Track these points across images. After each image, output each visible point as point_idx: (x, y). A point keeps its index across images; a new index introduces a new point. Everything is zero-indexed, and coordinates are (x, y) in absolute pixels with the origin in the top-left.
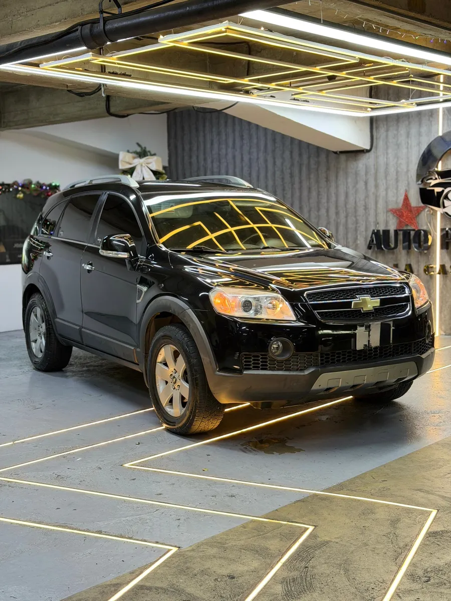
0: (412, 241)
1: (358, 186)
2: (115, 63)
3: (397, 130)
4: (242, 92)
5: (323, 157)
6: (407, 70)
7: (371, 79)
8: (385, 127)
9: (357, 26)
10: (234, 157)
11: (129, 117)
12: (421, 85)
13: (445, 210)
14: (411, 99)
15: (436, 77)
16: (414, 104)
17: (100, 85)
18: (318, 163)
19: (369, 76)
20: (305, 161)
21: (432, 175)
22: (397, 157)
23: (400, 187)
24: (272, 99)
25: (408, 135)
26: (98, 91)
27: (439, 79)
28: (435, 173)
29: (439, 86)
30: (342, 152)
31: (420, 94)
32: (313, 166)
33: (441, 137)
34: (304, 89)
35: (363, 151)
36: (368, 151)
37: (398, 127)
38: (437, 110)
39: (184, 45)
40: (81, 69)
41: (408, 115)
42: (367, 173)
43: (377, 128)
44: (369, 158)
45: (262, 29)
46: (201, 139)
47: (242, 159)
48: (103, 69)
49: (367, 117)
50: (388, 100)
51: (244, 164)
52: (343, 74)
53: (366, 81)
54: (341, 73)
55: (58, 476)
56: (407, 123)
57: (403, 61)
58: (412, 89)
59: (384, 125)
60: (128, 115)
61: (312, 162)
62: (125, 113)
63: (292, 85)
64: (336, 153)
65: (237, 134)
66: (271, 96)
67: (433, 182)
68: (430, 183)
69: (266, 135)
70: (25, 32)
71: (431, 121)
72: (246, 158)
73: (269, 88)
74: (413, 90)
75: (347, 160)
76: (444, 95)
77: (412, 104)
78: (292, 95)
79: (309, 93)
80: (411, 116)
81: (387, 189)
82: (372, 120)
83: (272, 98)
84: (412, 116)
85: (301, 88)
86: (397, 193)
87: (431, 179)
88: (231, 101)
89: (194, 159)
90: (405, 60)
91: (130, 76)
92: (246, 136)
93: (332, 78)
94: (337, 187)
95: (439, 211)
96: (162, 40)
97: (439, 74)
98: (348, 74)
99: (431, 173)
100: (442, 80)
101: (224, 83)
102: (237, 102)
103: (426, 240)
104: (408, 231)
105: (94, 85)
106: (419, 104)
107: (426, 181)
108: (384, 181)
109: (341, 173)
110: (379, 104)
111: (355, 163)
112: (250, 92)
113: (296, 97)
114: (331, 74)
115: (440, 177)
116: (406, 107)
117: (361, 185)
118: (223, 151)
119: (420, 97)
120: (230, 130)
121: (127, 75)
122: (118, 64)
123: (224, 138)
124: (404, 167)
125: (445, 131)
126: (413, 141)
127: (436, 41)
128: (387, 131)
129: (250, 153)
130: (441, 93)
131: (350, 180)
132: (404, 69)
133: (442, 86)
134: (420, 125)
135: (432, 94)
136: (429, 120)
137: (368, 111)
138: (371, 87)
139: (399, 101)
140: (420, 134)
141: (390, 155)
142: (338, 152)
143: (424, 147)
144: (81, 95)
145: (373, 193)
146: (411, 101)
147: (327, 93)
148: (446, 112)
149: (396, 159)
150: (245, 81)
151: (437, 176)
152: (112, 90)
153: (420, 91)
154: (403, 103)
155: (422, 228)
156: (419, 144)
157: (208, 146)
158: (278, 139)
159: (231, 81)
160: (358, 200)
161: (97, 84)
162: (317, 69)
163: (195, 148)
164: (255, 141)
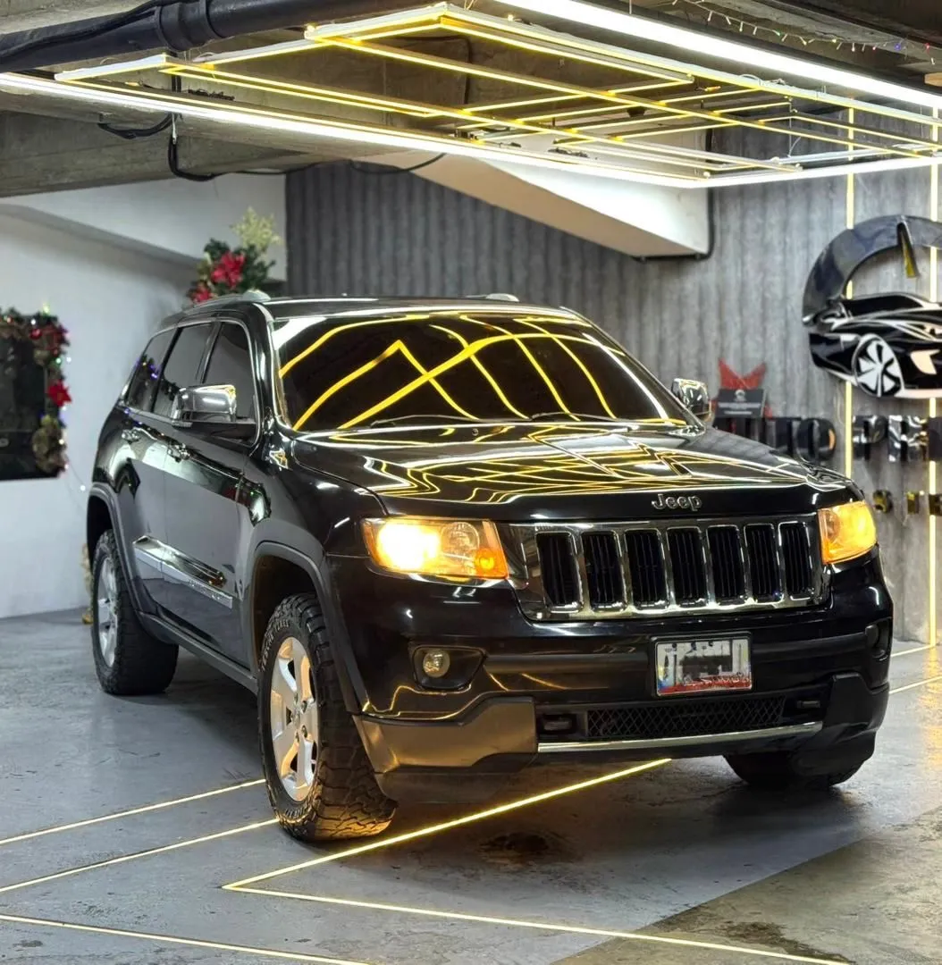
0: (796, 443)
1: (684, 328)
2: (210, 75)
3: (763, 215)
4: (453, 135)
5: (612, 267)
6: (787, 100)
7: (715, 115)
8: (739, 207)
9: (692, 17)
10: (426, 264)
11: (218, 179)
12: (810, 129)
13: (862, 379)
14: (792, 155)
15: (840, 115)
16: (798, 165)
17: (169, 115)
18: (601, 279)
19: (711, 109)
20: (575, 275)
21: (835, 308)
22: (762, 269)
23: (769, 333)
24: (515, 150)
25: (785, 226)
26: (166, 127)
27: (847, 116)
28: (840, 304)
29: (846, 132)
30: (650, 259)
31: (809, 147)
32: (591, 285)
33: (852, 231)
34: (579, 132)
35: (694, 258)
36: (704, 257)
37: (764, 209)
38: (843, 179)
39: (355, 44)
40: (136, 84)
41: (784, 187)
42: (701, 302)
43: (723, 211)
44: (706, 270)
45: (511, 18)
46: (358, 227)
47: (443, 269)
48: (175, 85)
49: (701, 189)
50: (743, 156)
51: (447, 281)
52: (661, 105)
53: (705, 119)
54: (657, 103)
55: (90, 907)
56: (782, 202)
57: (779, 83)
58: (793, 136)
59: (736, 206)
60: (213, 176)
61: (590, 275)
62: (209, 170)
63: (557, 124)
64: (638, 259)
65: (434, 216)
66: (514, 145)
67: (837, 323)
68: (831, 324)
69: (493, 221)
70: (36, 12)
71: (831, 201)
72: (451, 267)
73: (508, 129)
74: (795, 137)
75: (660, 277)
76: (855, 148)
77: (794, 164)
78: (555, 143)
79: (590, 141)
80: (790, 188)
81: (742, 335)
82: (712, 194)
83: (514, 148)
84: (793, 189)
85: (575, 130)
86: (764, 342)
87: (833, 316)
88: (430, 152)
89: (342, 266)
90: (782, 81)
91: (231, 99)
92: (451, 220)
93: (636, 113)
94: (641, 328)
95: (850, 381)
96: (312, 34)
97: (848, 108)
98: (669, 105)
99: (831, 305)
100: (851, 120)
101: (422, 118)
102: (442, 155)
103: (825, 440)
104: (788, 421)
105: (157, 114)
106: (806, 166)
107: (822, 320)
108: (738, 319)
109: (650, 301)
110: (727, 163)
111: (676, 280)
112: (469, 134)
113: (562, 146)
114: (635, 104)
115: (850, 313)
116: (782, 170)
117: (691, 326)
118: (404, 252)
119: (808, 152)
120: (418, 207)
121: (226, 98)
122: (218, 77)
123: (404, 224)
124: (778, 290)
125: (859, 221)
126: (796, 240)
127: (846, 46)
128: (743, 217)
129: (460, 256)
130: (851, 145)
131: (666, 316)
132: (781, 98)
133: (851, 130)
134: (809, 208)
135: (833, 148)
136: (827, 197)
137: (705, 177)
138: (710, 130)
139: (765, 158)
140: (808, 225)
141: (749, 267)
142: (643, 259)
143: (817, 251)
144: (127, 134)
145: (716, 343)
146: (791, 159)
147: (625, 140)
148: (861, 181)
149: (761, 275)
150: (465, 113)
151: (844, 311)
152: (190, 125)
153: (809, 139)
154: (774, 163)
155: (816, 416)
156: (807, 245)
157: (373, 239)
158: (519, 229)
159: (434, 112)
160: (683, 356)
161: (163, 113)
162: (609, 95)
163: (343, 245)
164: (471, 232)
